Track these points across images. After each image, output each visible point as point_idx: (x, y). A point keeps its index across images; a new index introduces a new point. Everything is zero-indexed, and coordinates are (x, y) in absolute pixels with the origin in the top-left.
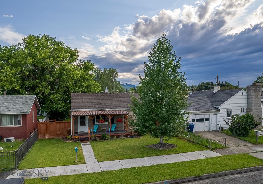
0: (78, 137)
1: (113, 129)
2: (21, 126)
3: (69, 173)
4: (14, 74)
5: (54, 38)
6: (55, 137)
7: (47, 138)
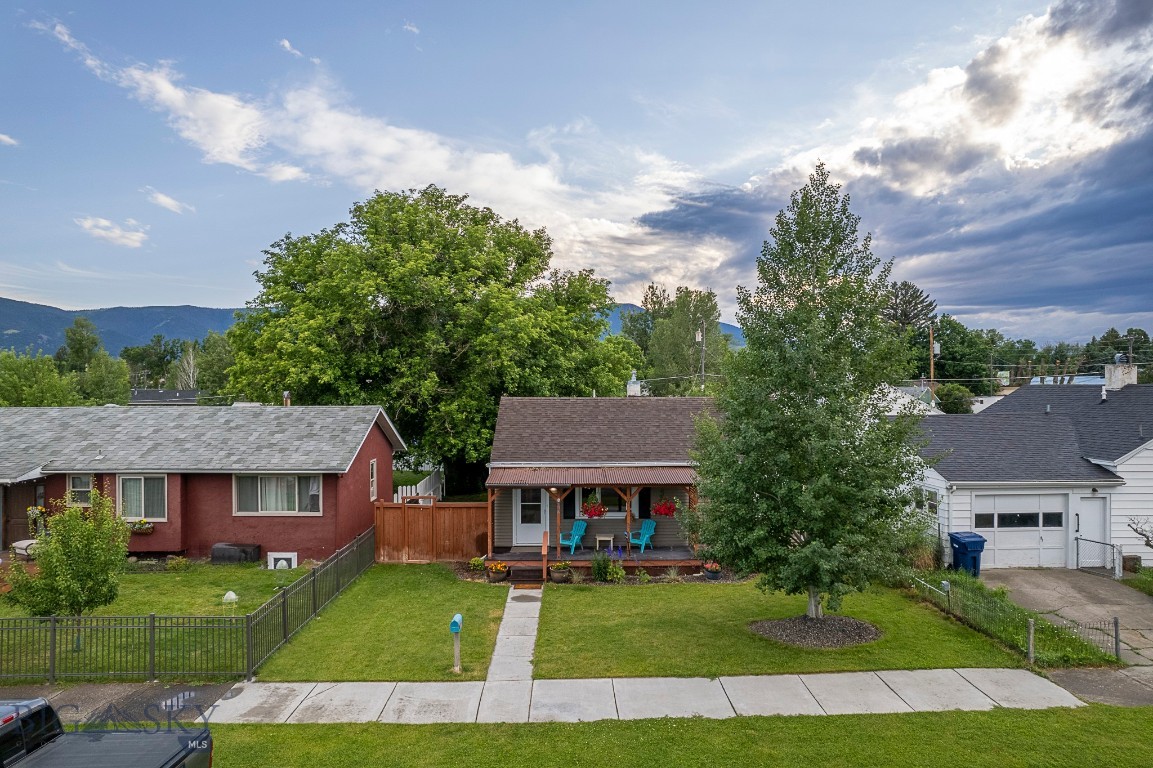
0: (505, 567)
1: (643, 541)
2: (320, 514)
3: (411, 718)
4: (319, 332)
5: (460, 196)
6: (434, 561)
7: (405, 559)
